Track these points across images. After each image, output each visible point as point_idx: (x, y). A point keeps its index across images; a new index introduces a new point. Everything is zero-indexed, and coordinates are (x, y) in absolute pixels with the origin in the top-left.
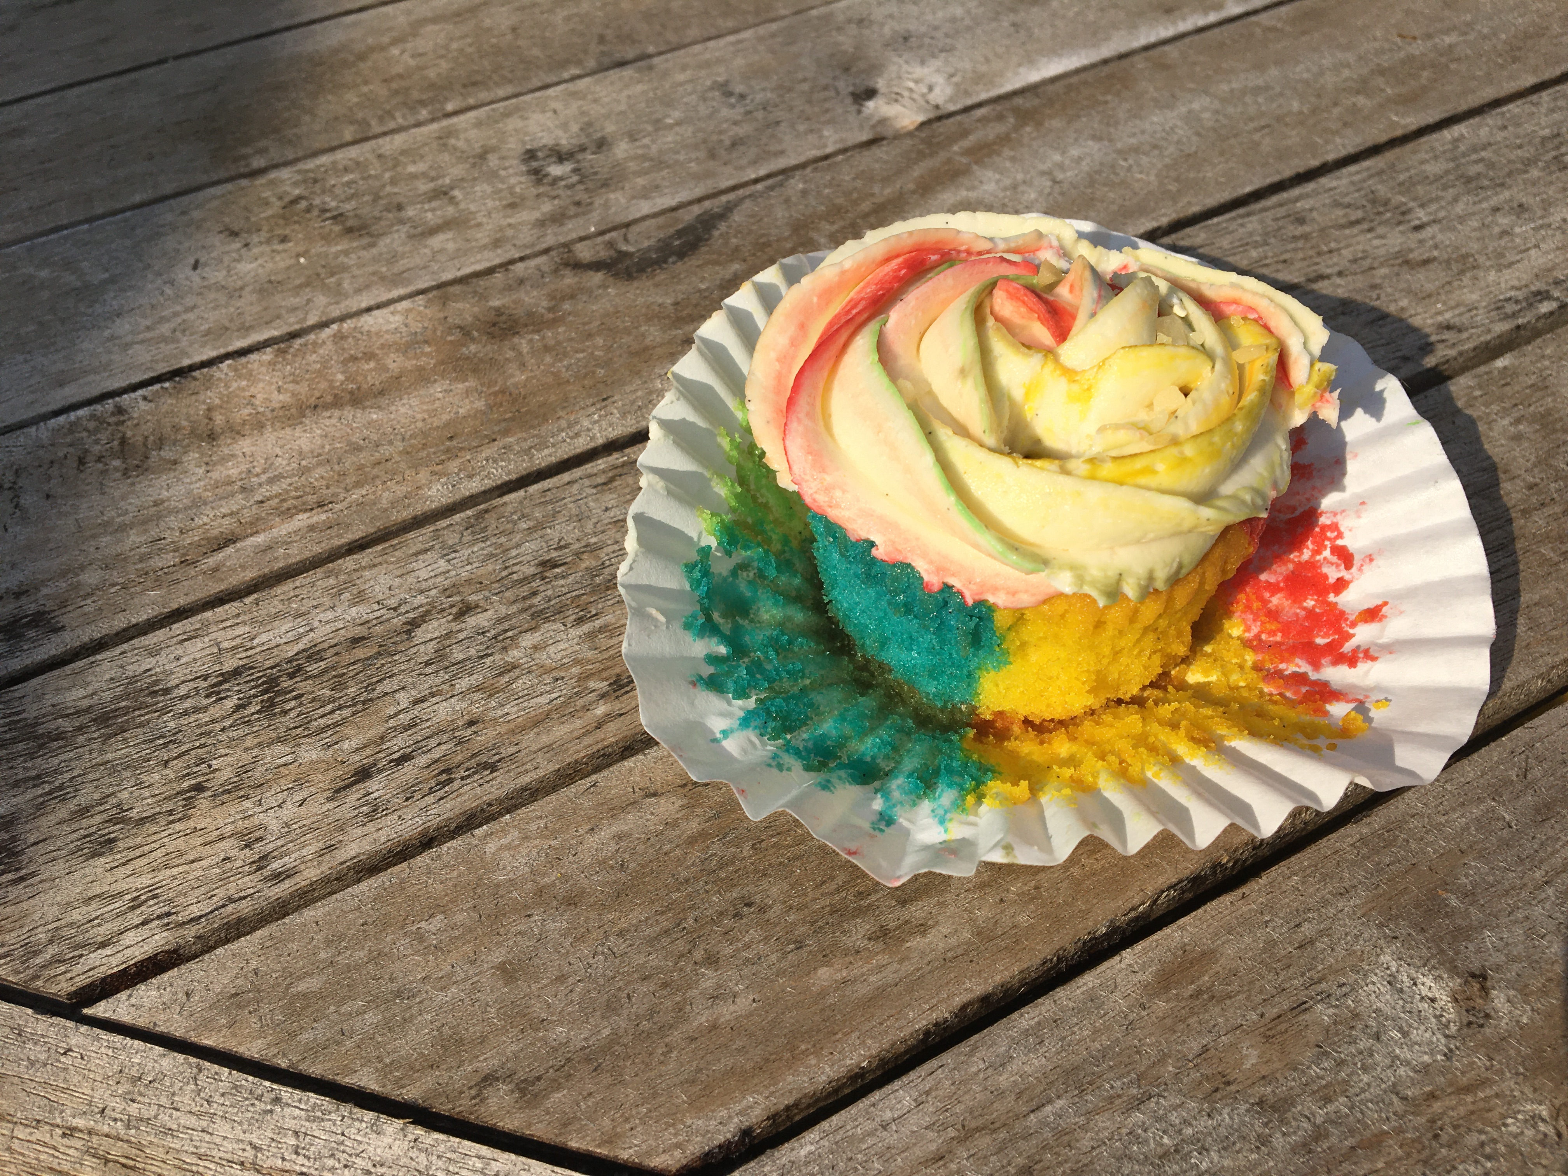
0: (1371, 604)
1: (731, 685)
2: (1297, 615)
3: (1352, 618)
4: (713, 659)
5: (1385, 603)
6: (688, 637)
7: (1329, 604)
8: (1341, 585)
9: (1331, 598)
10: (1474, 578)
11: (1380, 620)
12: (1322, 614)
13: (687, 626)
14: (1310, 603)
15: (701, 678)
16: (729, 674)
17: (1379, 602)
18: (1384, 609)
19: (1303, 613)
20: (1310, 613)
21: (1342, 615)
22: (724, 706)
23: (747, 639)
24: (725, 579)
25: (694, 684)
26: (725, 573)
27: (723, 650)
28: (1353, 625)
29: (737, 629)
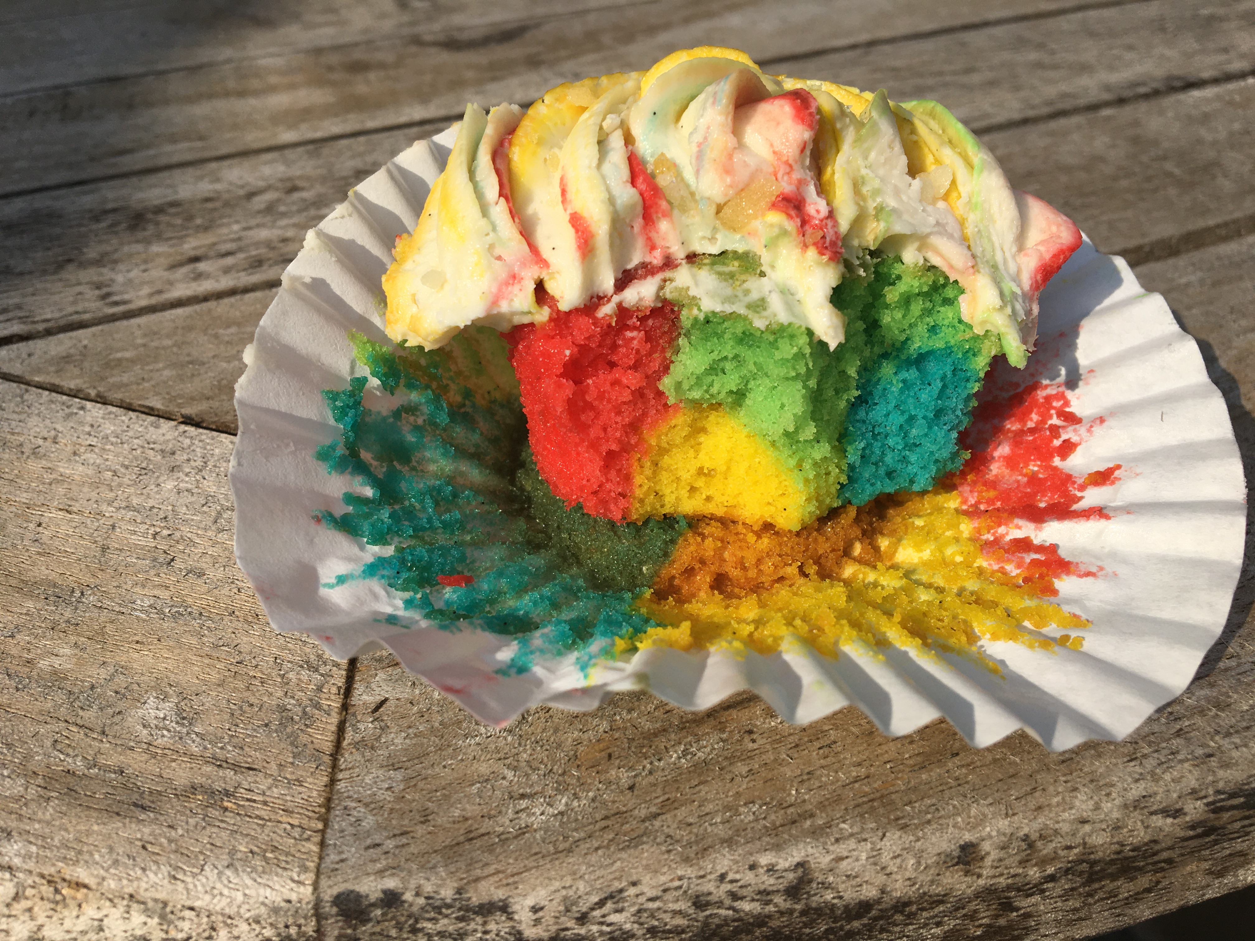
0: (1102, 468)
1: (366, 527)
2: (1018, 482)
3: (1080, 481)
4: (352, 499)
5: (1119, 467)
6: (322, 469)
7: (1056, 469)
8: (1068, 448)
9: (1057, 461)
10: (1219, 442)
11: (1113, 483)
12: (1045, 479)
13: (323, 456)
14: (1033, 467)
15: (330, 515)
16: (367, 516)
17: (1111, 465)
18: (1117, 473)
19: (1025, 479)
20: (1033, 479)
21: (1068, 478)
22: (355, 550)
23: (403, 485)
24: (384, 419)
25: (318, 520)
26: (385, 412)
27: (369, 492)
28: (1082, 488)
29: (393, 475)
